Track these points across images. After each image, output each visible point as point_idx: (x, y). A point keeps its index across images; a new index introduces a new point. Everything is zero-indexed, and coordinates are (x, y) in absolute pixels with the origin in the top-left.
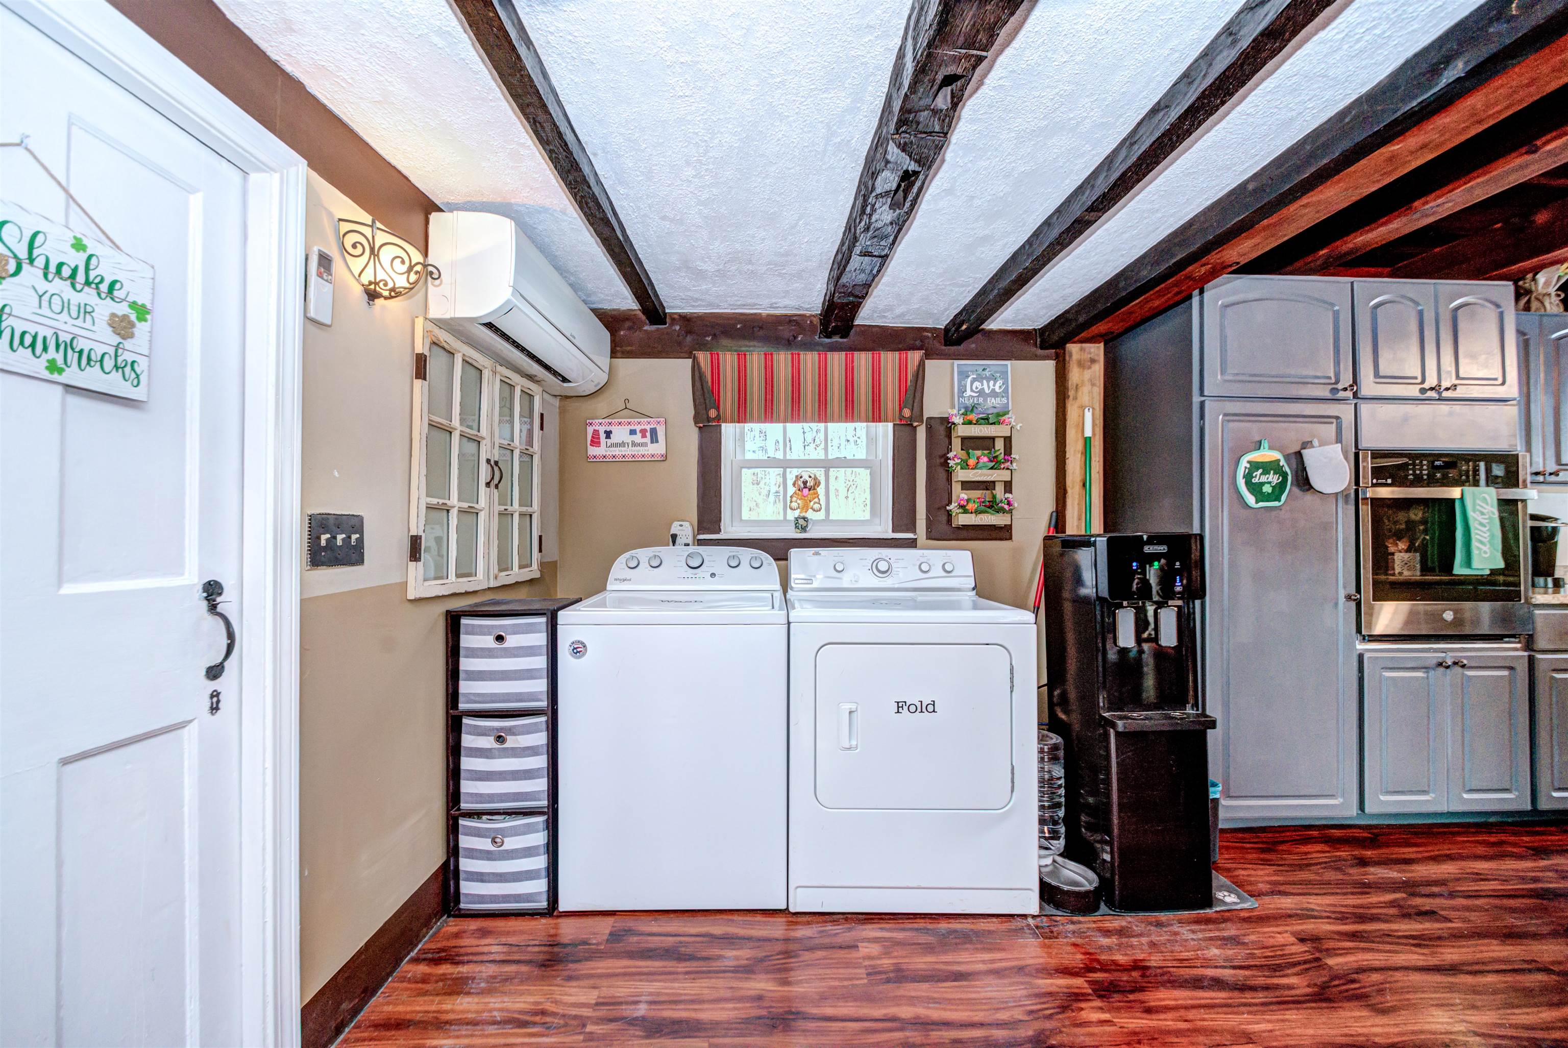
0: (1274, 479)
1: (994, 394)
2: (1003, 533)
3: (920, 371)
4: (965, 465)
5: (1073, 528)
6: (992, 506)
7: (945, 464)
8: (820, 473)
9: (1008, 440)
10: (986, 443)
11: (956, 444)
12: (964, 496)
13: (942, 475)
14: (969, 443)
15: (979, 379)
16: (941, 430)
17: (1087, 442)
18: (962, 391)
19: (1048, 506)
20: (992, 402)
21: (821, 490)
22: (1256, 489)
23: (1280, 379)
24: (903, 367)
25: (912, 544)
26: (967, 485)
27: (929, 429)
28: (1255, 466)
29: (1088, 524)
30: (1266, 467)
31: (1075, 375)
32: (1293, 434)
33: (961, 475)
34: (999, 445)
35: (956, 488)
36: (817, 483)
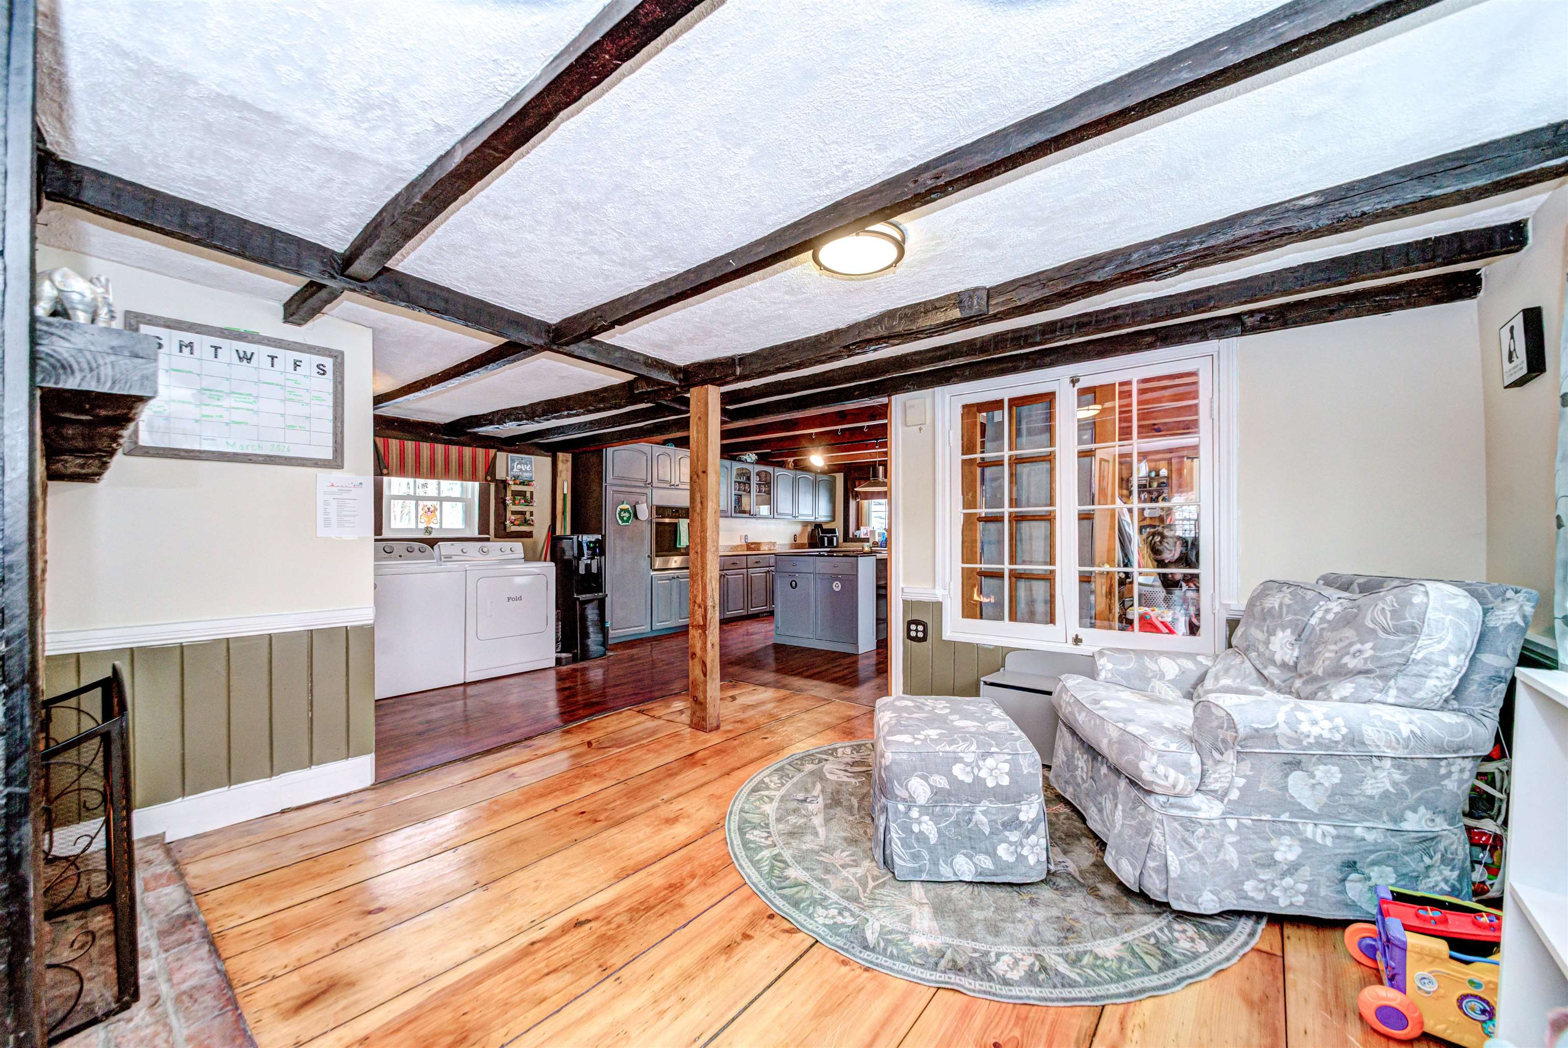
0: (627, 515)
1: (526, 471)
2: (529, 535)
3: (495, 457)
4: (514, 504)
5: (559, 532)
6: (526, 522)
7: (504, 502)
8: (436, 504)
9: (532, 493)
10: (522, 494)
11: (509, 493)
12: (513, 517)
13: (501, 505)
14: (515, 494)
15: (520, 463)
16: (502, 485)
17: (565, 495)
18: (512, 469)
19: (548, 522)
20: (525, 474)
21: (438, 513)
22: (622, 518)
23: (628, 479)
24: (487, 455)
25: (488, 540)
26: (513, 513)
27: (496, 486)
28: (622, 510)
29: (565, 530)
30: (626, 511)
31: (561, 466)
32: (634, 498)
33: (511, 508)
34: (528, 495)
35: (509, 514)
36: (436, 509)
